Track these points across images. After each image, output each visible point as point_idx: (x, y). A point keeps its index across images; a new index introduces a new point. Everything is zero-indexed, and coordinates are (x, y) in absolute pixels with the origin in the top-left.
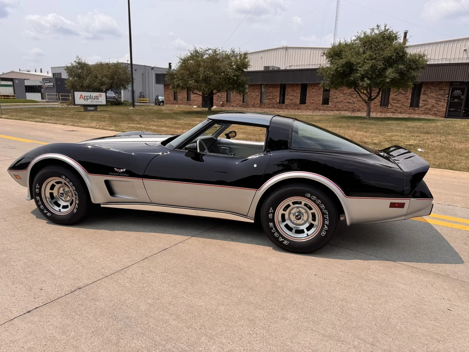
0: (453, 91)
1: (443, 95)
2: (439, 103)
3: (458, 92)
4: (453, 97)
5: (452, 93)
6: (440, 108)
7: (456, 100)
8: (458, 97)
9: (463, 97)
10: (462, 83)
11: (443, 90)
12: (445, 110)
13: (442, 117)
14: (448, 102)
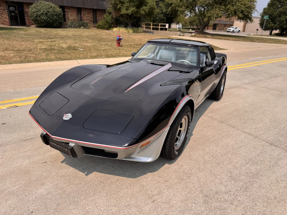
0: (9, 8)
1: (4, 10)
2: (3, 15)
3: (12, 8)
4: (10, 12)
5: (9, 9)
6: (5, 19)
7: (13, 14)
8: (14, 12)
9: (16, 12)
10: (13, 2)
11: (2, 6)
12: (8, 20)
13: (8, 25)
14: (8, 15)
